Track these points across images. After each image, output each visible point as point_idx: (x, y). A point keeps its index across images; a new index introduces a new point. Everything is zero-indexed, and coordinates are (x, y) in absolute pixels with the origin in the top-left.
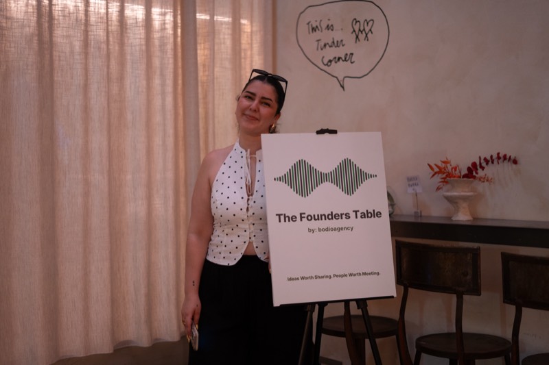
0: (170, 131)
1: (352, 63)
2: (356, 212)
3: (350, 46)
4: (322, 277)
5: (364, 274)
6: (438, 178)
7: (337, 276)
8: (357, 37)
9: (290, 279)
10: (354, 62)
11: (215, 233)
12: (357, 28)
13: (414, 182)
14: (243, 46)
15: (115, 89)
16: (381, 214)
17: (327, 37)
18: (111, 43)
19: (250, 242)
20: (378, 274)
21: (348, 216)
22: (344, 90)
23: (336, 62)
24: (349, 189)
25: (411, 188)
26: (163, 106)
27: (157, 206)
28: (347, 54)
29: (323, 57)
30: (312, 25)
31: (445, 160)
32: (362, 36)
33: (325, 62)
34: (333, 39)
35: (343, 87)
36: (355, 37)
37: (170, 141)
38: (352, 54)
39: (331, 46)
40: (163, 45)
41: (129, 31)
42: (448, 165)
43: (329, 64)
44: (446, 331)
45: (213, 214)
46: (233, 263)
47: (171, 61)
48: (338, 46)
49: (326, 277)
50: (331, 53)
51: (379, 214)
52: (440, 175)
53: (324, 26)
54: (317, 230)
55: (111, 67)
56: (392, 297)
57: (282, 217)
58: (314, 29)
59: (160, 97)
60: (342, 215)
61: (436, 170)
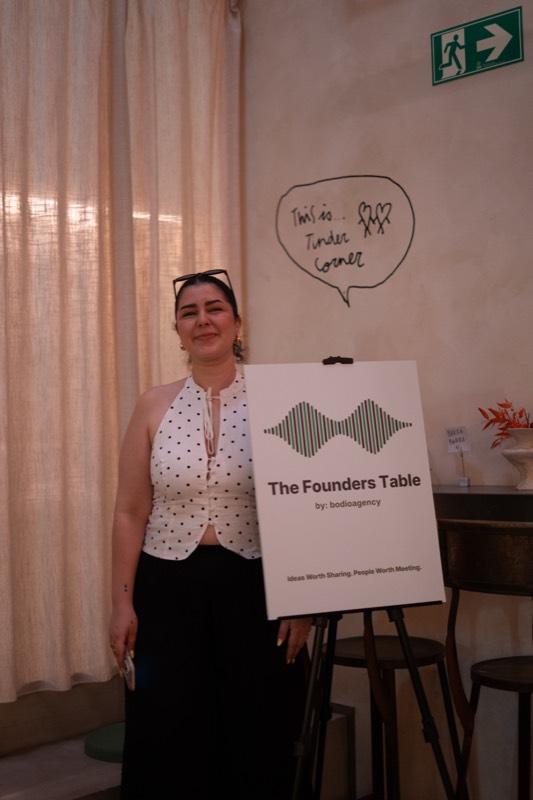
0: (94, 369)
1: (360, 266)
2: (384, 477)
3: (356, 242)
4: (337, 575)
5: (399, 569)
6: (495, 429)
7: (360, 573)
8: (367, 229)
9: (291, 579)
10: (363, 265)
11: (156, 512)
12: (366, 216)
13: (458, 436)
14: (198, 246)
15: (15, 306)
16: (419, 480)
17: (322, 229)
18: (9, 240)
19: (209, 525)
20: (418, 568)
21: (372, 485)
22: (349, 306)
23: (336, 266)
24: (373, 444)
25: (455, 445)
26: (84, 332)
27: (75, 480)
28: (352, 254)
29: (317, 259)
30: (299, 213)
31: (504, 402)
32: (374, 228)
33: (320, 267)
34: (331, 232)
35: (347, 302)
36: (364, 228)
37: (94, 384)
38: (360, 253)
39: (327, 243)
40: (82, 243)
41: (33, 223)
42: (509, 410)
43: (326, 268)
44: (511, 655)
45: (154, 483)
46: (183, 556)
47: (95, 266)
48: (338, 243)
49: (343, 574)
50: (328, 253)
51: (416, 481)
52: (497, 424)
53: (317, 214)
54: (329, 505)
55: (9, 274)
56: (440, 602)
57: (277, 487)
58: (302, 219)
59: (78, 319)
60: (363, 482)
61: (492, 417)
